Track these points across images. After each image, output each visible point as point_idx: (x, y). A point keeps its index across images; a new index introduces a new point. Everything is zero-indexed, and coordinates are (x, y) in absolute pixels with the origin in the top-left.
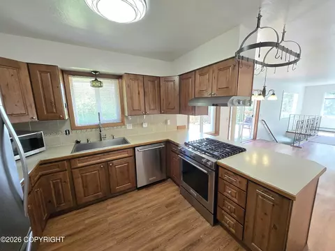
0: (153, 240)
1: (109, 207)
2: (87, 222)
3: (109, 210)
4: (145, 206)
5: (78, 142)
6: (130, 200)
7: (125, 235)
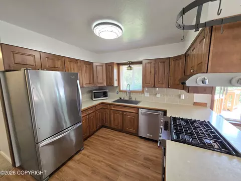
0: (119, 166)
1: (120, 136)
2: (109, 136)
3: (120, 138)
4: (134, 148)
5: (120, 98)
6: (132, 140)
7: (114, 152)
